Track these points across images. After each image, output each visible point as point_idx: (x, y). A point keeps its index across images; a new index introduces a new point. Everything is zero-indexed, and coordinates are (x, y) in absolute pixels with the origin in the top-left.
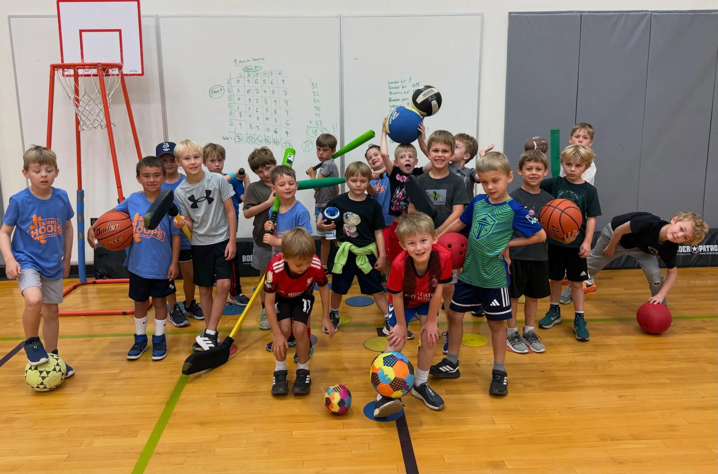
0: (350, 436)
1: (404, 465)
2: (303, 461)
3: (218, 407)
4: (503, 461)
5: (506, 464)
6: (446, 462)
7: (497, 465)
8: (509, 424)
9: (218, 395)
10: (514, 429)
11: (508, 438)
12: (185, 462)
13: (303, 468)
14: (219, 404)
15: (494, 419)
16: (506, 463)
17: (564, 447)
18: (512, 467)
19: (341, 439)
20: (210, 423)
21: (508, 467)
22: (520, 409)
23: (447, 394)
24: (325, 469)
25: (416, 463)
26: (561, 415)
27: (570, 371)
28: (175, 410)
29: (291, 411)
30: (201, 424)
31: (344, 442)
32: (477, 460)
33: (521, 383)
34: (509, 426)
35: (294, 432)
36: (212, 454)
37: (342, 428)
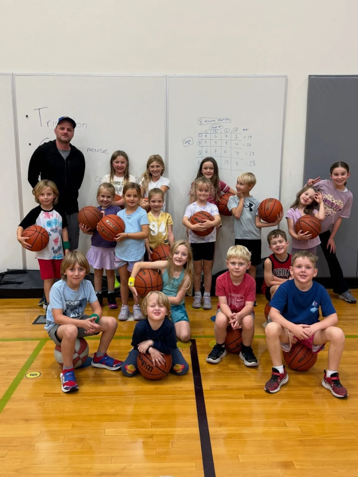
0: (156, 435)
1: (202, 463)
2: (112, 457)
3: (44, 406)
4: (292, 462)
5: (295, 465)
6: (240, 461)
7: (287, 465)
8: (299, 427)
9: (46, 394)
10: (303, 432)
11: (298, 440)
12: (6, 455)
13: (111, 463)
14: (45, 403)
15: (285, 422)
16: (294, 463)
17: (346, 450)
18: (299, 467)
19: (149, 437)
20: (34, 419)
21: (296, 467)
22: (309, 413)
23: (245, 398)
24: (131, 465)
25: (213, 462)
26: (345, 420)
27: (355, 380)
28: (6, 407)
29: (107, 411)
30: (27, 420)
31: (150, 440)
32: (268, 459)
33: (312, 390)
34: (300, 429)
35: (107, 430)
36: (32, 449)
37: (150, 427)
